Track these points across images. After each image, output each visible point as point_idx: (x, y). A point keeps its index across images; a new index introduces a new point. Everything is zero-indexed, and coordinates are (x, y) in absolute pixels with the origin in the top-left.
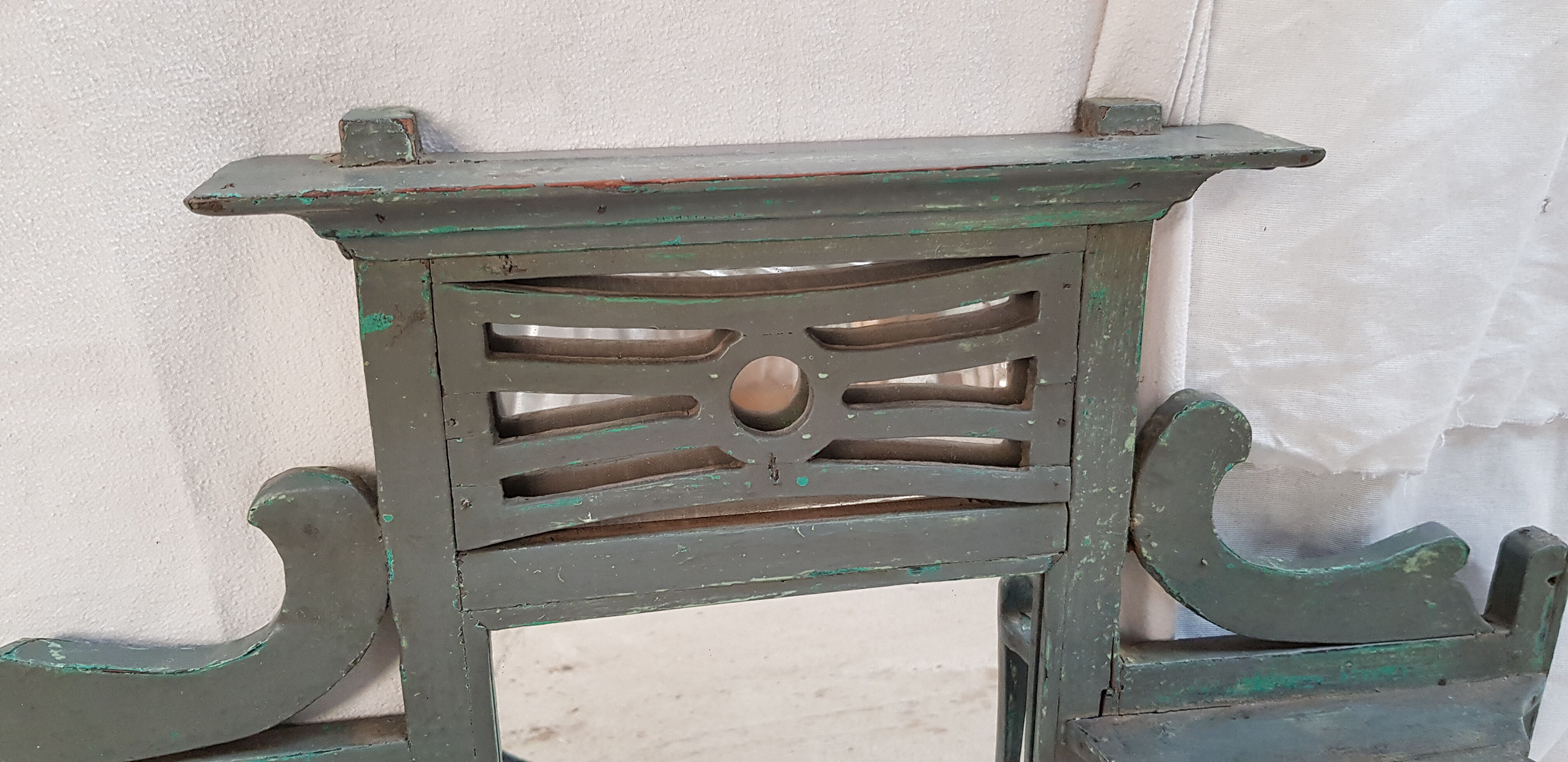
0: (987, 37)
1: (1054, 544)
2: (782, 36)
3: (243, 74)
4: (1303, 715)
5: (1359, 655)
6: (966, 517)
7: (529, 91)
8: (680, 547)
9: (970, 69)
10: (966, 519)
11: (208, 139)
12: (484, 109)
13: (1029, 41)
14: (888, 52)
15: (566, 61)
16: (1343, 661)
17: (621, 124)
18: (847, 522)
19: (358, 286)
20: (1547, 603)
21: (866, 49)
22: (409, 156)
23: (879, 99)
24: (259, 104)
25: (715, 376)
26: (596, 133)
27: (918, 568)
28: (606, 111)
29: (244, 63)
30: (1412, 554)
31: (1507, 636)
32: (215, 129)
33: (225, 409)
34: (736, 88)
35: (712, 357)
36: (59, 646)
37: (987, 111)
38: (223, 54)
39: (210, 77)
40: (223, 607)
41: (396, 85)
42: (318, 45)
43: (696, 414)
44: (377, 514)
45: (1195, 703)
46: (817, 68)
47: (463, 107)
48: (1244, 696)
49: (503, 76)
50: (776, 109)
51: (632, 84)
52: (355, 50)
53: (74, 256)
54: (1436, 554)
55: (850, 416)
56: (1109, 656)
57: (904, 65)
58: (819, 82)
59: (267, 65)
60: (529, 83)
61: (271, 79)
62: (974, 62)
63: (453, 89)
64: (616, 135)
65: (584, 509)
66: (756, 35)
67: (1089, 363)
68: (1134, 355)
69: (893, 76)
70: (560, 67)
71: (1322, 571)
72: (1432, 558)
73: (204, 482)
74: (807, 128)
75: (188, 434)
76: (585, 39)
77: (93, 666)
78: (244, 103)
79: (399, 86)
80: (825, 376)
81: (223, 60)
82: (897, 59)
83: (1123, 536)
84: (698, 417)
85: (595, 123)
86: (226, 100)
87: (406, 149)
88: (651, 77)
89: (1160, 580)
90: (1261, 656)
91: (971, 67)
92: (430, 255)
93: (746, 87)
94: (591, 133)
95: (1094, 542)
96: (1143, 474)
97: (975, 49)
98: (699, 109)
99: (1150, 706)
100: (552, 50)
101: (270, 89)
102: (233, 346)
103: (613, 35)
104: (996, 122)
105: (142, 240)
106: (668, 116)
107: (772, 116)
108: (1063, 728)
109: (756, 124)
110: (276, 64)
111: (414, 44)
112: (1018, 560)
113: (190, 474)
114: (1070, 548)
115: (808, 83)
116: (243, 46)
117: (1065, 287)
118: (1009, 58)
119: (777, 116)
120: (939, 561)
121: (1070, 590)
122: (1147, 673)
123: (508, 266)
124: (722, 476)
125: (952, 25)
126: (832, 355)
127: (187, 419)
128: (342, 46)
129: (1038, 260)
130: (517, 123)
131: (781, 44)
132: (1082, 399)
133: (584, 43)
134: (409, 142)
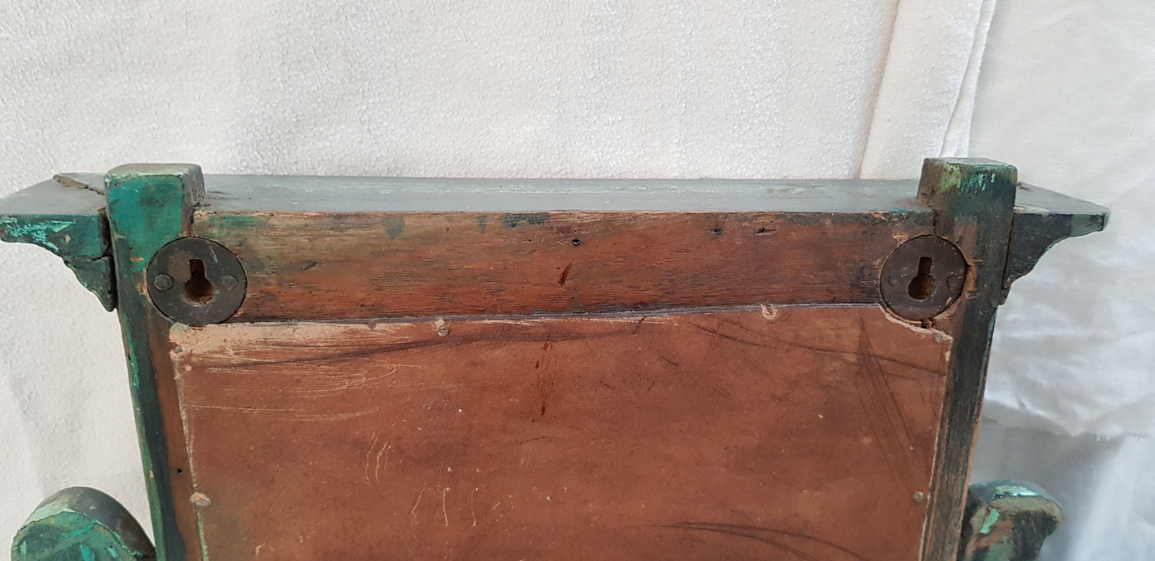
0: (769, 25)
2: (561, 14)
3: (43, 35)
7: (316, 60)
9: (751, 57)
11: (13, 94)
12: (272, 78)
13: (812, 30)
14: (668, 36)
15: (351, 30)
17: (407, 92)
21: (646, 32)
23: (659, 83)
24: (60, 64)
26: (382, 100)
28: (391, 79)
29: (43, 24)
32: (19, 86)
34: (517, 64)
37: (769, 100)
38: (22, 15)
39: (10, 36)
41: (188, 53)
42: (112, 9)
46: (597, 49)
47: (250, 77)
49: (289, 47)
50: (556, 88)
51: (415, 53)
52: (148, 15)
57: (684, 50)
58: (599, 63)
59: (65, 28)
60: (315, 52)
61: (70, 40)
62: (755, 51)
63: (240, 58)
64: (402, 102)
66: (535, 12)
69: (673, 60)
70: (345, 37)
73: (31, 393)
74: (587, 108)
75: (15, 352)
76: (369, 9)
78: (45, 63)
79: (191, 54)
82: (677, 44)
85: (381, 90)
86: (27, 59)
88: (434, 47)
91: (753, 55)
93: (526, 64)
94: (378, 100)
97: (757, 37)
98: (481, 81)
100: (337, 20)
101: (69, 50)
103: (397, 5)
104: (777, 111)
106: (451, 86)
107: (552, 95)
109: (536, 101)
110: (74, 26)
111: (203, 12)
115: (588, 62)
116: (41, 8)
118: (790, 47)
119: (557, 95)
125: (734, 12)
127: (13, 339)
128: (136, 10)
130: (304, 91)
131: (560, 23)
133: (368, 12)
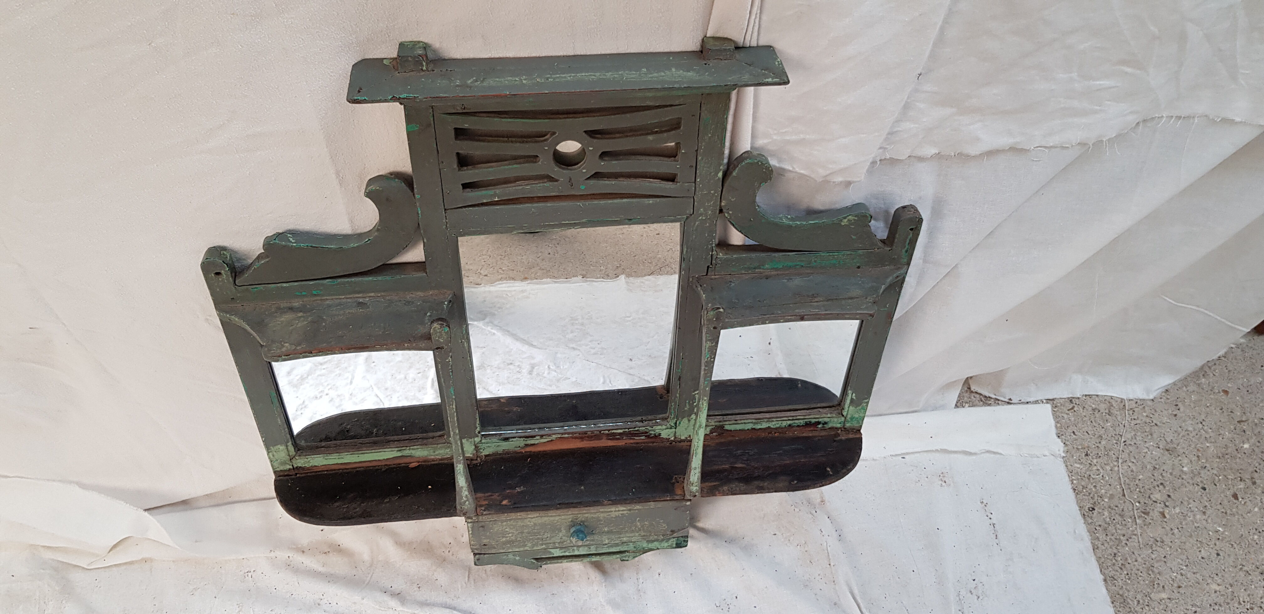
1: (688, 212)
4: (791, 279)
5: (821, 255)
6: (651, 201)
8: (533, 210)
10: (651, 202)
16: (814, 258)
18: (601, 202)
19: (405, 115)
20: (909, 238)
22: (424, 68)
25: (547, 148)
27: (630, 220)
30: (845, 218)
31: (890, 250)
33: (350, 149)
35: (545, 140)
36: (291, 236)
40: (351, 221)
43: (539, 161)
44: (414, 195)
45: (748, 271)
48: (769, 269)
53: (294, 98)
54: (856, 218)
55: (602, 164)
56: (711, 253)
65: (495, 195)
67: (703, 145)
68: (722, 142)
71: (804, 223)
72: (854, 220)
77: (307, 245)
80: (592, 149)
81: (351, 30)
83: (717, 209)
84: (540, 163)
87: (423, 66)
89: (733, 225)
90: (776, 255)
92: (433, 104)
95: (704, 211)
96: (726, 185)
99: (727, 272)
102: (353, 126)
105: (319, 92)
108: (691, 279)
112: (672, 217)
113: (337, 173)
114: (695, 213)
117: (692, 116)
120: (639, 217)
121: (695, 228)
122: (727, 260)
123: (463, 108)
124: (550, 185)
126: (595, 141)
129: (681, 106)
132: (700, 158)
134: (424, 63)
